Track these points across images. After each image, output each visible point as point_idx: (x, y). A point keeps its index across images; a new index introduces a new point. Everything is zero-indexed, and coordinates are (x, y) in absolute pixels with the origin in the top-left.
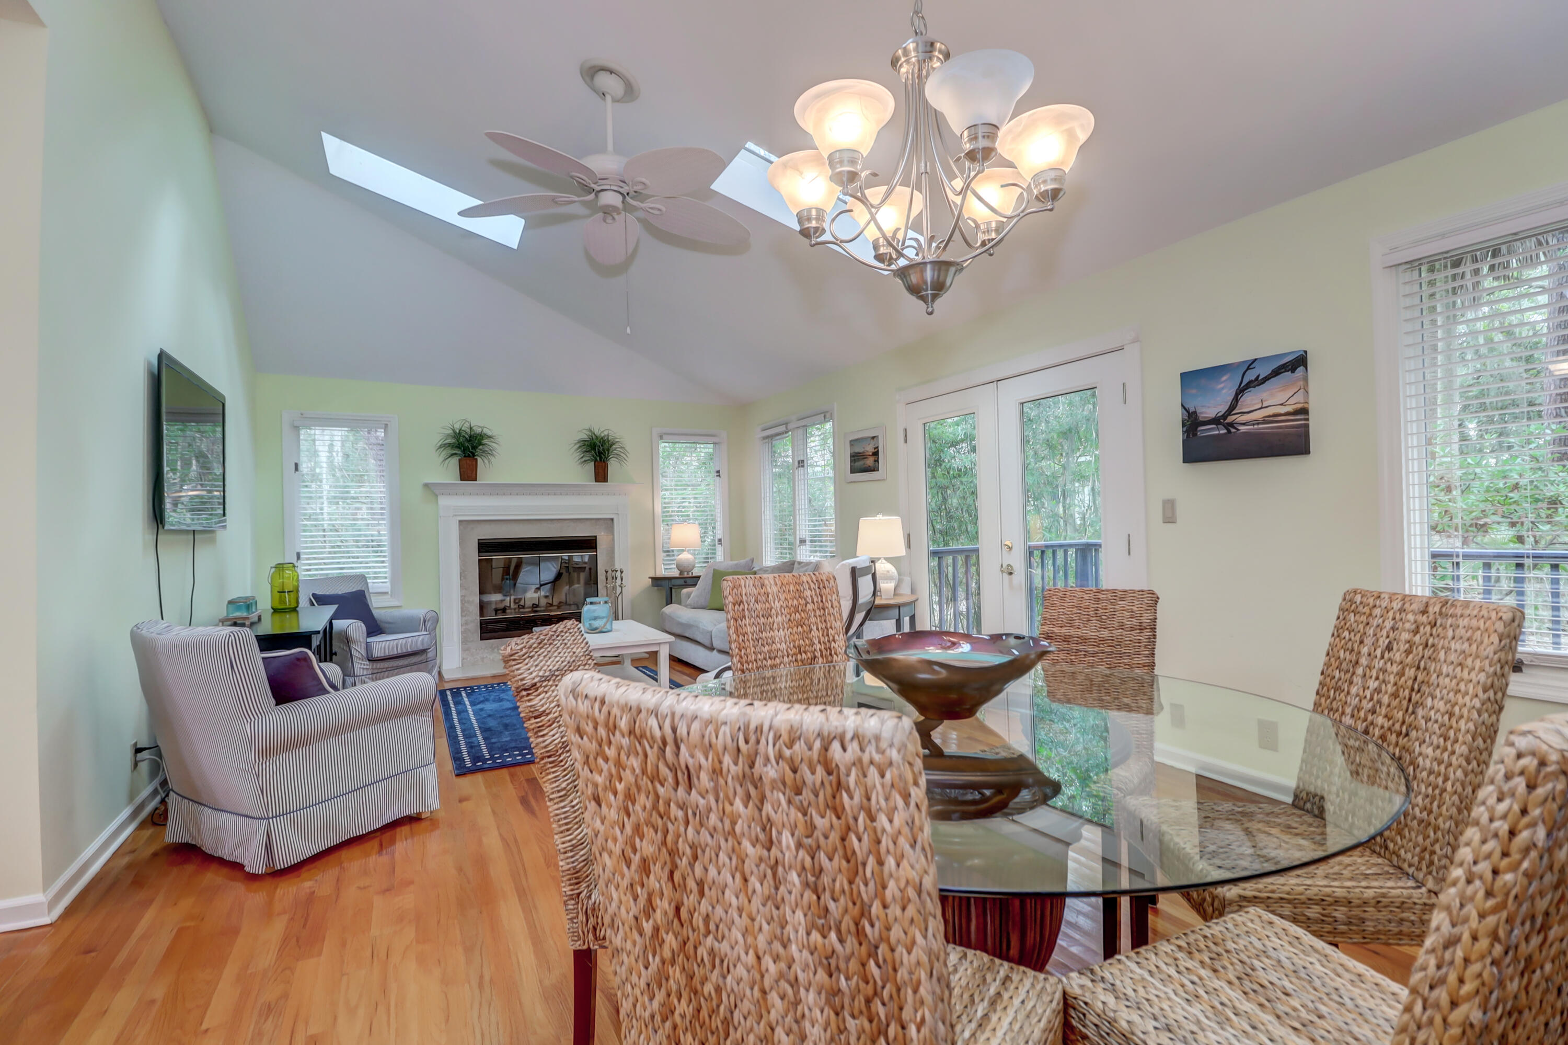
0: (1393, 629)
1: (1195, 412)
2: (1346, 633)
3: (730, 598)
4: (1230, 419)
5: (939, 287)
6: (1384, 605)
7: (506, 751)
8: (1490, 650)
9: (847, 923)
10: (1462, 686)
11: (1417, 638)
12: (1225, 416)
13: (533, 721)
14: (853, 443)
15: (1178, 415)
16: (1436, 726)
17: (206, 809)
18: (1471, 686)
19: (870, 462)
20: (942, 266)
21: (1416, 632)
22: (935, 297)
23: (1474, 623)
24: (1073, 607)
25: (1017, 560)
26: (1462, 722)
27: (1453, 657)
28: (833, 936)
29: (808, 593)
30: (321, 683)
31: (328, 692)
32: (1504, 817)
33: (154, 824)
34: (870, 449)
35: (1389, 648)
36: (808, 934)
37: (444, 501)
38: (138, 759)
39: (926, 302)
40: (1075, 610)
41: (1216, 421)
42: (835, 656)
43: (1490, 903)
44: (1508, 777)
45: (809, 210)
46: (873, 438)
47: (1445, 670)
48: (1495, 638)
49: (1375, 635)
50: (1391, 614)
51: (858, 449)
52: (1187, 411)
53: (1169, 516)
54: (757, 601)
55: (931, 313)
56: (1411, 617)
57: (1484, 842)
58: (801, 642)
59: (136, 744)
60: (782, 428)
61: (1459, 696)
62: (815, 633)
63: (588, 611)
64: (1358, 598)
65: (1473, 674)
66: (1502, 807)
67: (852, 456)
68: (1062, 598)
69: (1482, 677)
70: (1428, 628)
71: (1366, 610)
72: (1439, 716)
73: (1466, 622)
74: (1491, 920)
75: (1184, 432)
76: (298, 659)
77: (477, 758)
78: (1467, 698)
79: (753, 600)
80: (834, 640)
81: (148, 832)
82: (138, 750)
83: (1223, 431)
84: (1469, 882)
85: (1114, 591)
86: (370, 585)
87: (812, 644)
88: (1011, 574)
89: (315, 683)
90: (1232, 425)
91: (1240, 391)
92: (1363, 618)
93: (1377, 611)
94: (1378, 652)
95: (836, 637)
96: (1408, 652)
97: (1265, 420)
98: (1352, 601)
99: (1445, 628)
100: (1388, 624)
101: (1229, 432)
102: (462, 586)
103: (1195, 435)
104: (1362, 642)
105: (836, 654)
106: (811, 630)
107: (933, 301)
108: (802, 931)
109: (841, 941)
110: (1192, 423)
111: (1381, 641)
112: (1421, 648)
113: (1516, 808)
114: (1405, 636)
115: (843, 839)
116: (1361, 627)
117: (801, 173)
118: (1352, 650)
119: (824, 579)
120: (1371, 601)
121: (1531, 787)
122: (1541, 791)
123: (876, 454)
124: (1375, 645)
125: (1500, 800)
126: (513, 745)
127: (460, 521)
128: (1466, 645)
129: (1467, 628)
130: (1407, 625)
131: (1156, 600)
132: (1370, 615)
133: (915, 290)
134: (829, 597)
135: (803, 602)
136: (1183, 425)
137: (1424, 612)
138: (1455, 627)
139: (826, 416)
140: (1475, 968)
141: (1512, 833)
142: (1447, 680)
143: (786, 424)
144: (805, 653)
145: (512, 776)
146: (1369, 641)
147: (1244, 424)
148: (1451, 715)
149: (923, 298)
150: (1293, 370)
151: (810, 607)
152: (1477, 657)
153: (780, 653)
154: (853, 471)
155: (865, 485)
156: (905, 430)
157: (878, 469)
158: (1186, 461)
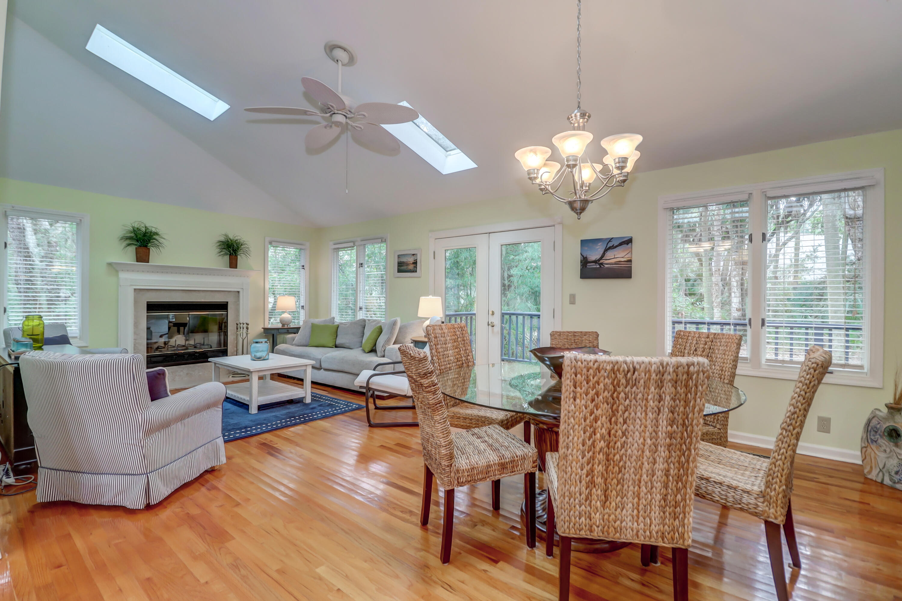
0: (697, 344)
1: (586, 257)
2: (678, 346)
3: (433, 335)
4: (601, 261)
5: (583, 209)
6: (692, 335)
7: (230, 431)
8: (734, 349)
9: (681, 421)
10: (725, 361)
11: (706, 346)
12: (599, 260)
14: (399, 256)
15: (579, 258)
16: (717, 375)
18: (728, 361)
19: (411, 267)
21: (706, 344)
22: (581, 213)
23: (727, 340)
24: (565, 339)
25: (496, 320)
26: (726, 373)
27: (721, 352)
28: (675, 426)
31: (168, 396)
32: (808, 379)
34: (411, 260)
35: (696, 350)
36: (666, 428)
37: (123, 275)
40: (565, 340)
41: (595, 262)
43: (804, 401)
44: (809, 369)
45: (532, 169)
46: (413, 255)
47: (718, 356)
48: (735, 345)
49: (690, 346)
50: (695, 339)
51: (404, 260)
52: (583, 256)
53: (573, 300)
55: (579, 219)
56: (703, 339)
57: (803, 386)
60: (352, 244)
61: (725, 364)
64: (682, 333)
65: (729, 357)
66: (808, 376)
67: (398, 263)
68: (560, 335)
69: (732, 357)
70: (710, 343)
71: (686, 337)
72: (718, 371)
73: (724, 340)
74: (804, 406)
75: (581, 265)
76: (159, 374)
78: (728, 365)
83: (598, 266)
84: (799, 397)
85: (581, 332)
86: (68, 331)
87: (462, 357)
88: (493, 326)
89: (165, 390)
90: (602, 264)
91: (606, 250)
92: (685, 340)
93: (690, 338)
94: (692, 352)
96: (703, 352)
97: (616, 263)
98: (680, 334)
99: (716, 342)
100: (695, 342)
101: (600, 267)
103: (586, 267)
104: (685, 349)
108: (664, 428)
109: (678, 428)
110: (585, 262)
111: (692, 348)
112: (708, 350)
113: (811, 376)
114: (701, 346)
115: (686, 395)
116: (684, 343)
118: (682, 352)
120: (687, 334)
121: (815, 371)
122: (817, 372)
123: (415, 263)
124: (690, 350)
125: (807, 375)
126: (231, 428)
127: (135, 289)
128: (725, 348)
129: (725, 342)
130: (702, 342)
131: (598, 335)
132: (687, 339)
133: (573, 209)
135: (456, 337)
136: (581, 262)
137: (708, 337)
138: (721, 342)
139: (383, 240)
141: (810, 383)
142: (720, 359)
143: (354, 242)
145: (248, 443)
146: (688, 348)
147: (607, 264)
148: (722, 371)
149: (576, 213)
150: (628, 244)
151: (459, 339)
152: (730, 351)
154: (399, 271)
155: (407, 279)
156: (434, 252)
157: (416, 272)
158: (581, 278)
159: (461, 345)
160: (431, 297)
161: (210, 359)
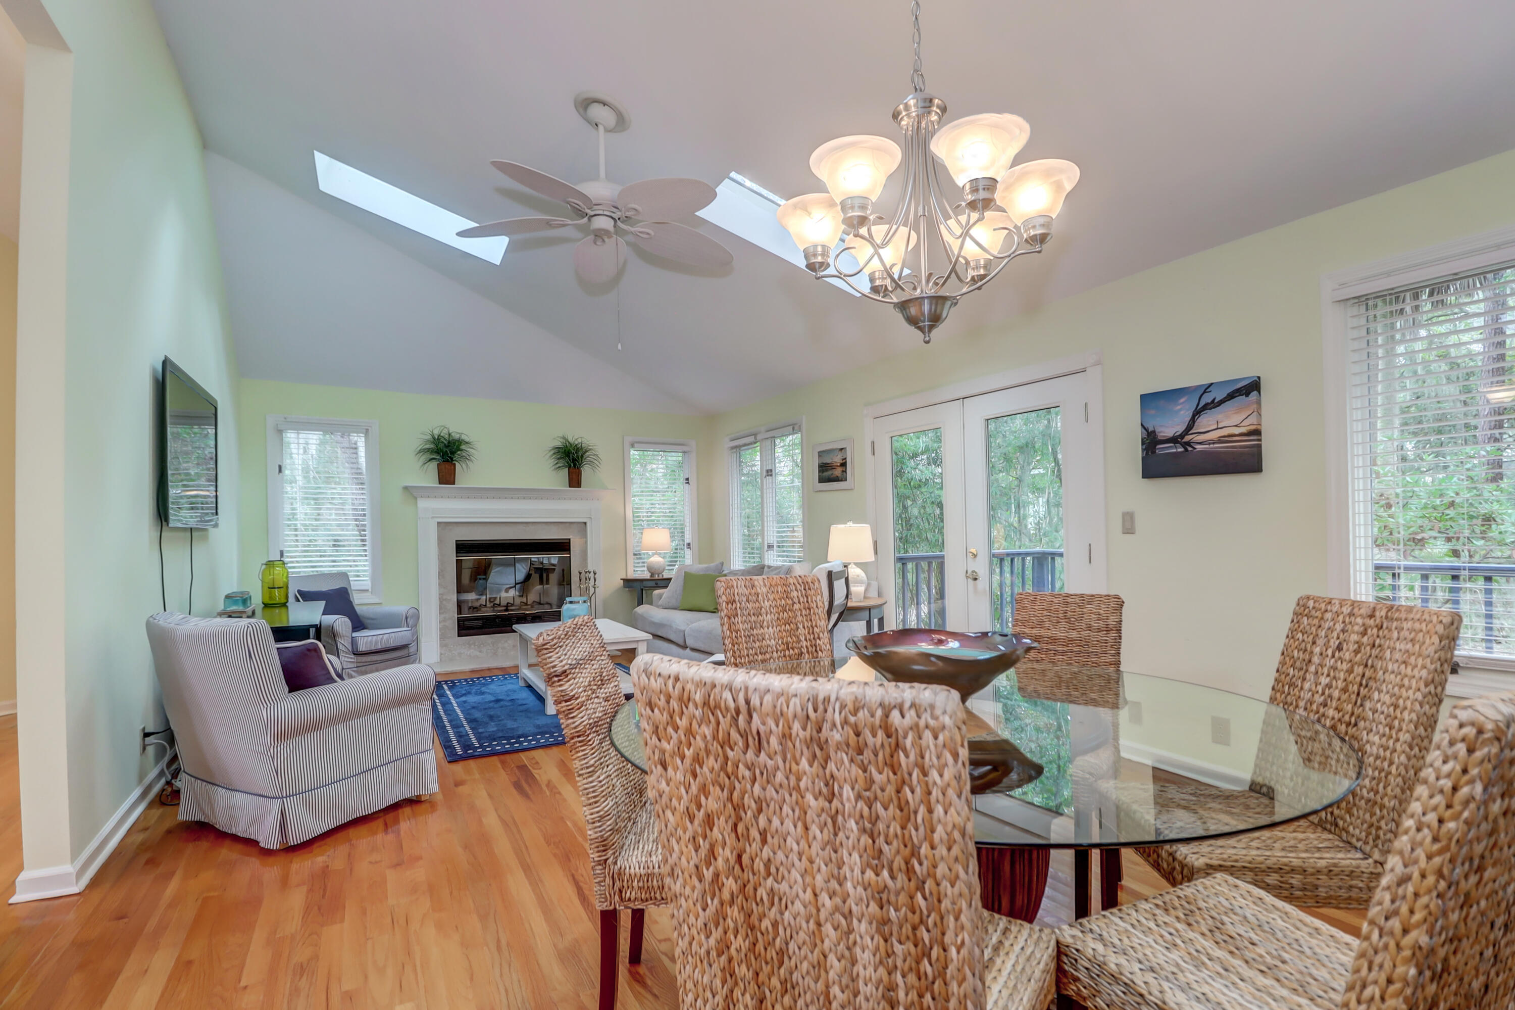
0: (1343, 631)
1: (1154, 432)
2: (1300, 635)
3: (724, 597)
4: (1187, 438)
5: (936, 319)
6: (1335, 609)
7: (495, 740)
8: (1431, 650)
9: (899, 862)
10: (1406, 682)
11: (1365, 639)
12: (1183, 436)
13: (564, 704)
14: (821, 454)
15: (1138, 435)
16: (1382, 717)
17: (220, 789)
18: (1414, 682)
19: (838, 472)
20: (938, 300)
21: (1364, 633)
22: (931, 328)
23: (1417, 626)
24: (1043, 609)
25: (981, 567)
26: (1406, 714)
27: (1397, 656)
28: (885, 874)
29: (795, 594)
30: (329, 673)
31: (336, 682)
32: (1448, 776)
33: (163, 804)
34: (838, 460)
35: (1339, 648)
36: (863, 873)
37: (423, 504)
38: (146, 743)
39: (923, 332)
40: (1045, 613)
41: (1174, 440)
42: (820, 653)
43: (1436, 847)
44: (1452, 743)
45: (815, 246)
46: (841, 449)
47: (1390, 667)
48: (1436, 639)
49: (1326, 636)
50: (1341, 618)
51: (827, 460)
52: (1147, 430)
53: (1129, 525)
54: (748, 601)
55: (927, 342)
56: (1359, 621)
57: (1431, 796)
58: (789, 639)
59: (144, 729)
60: (751, 439)
61: (1403, 690)
62: (801, 631)
63: (568, 609)
64: (1311, 604)
65: (1416, 671)
66: (1447, 768)
67: (820, 466)
68: (1033, 602)
69: (1424, 673)
70: (1375, 630)
71: (1318, 614)
72: (1385, 709)
73: (1409, 625)
74: (1437, 860)
75: (1143, 450)
76: (309, 650)
77: (467, 746)
78: (1411, 692)
79: (745, 600)
80: (819, 638)
81: (157, 812)
82: (146, 735)
83: (1181, 450)
84: (1419, 830)
85: (1082, 596)
86: (352, 583)
87: (799, 641)
88: (975, 579)
89: (324, 672)
90: (1188, 443)
91: (1197, 413)
92: (1316, 621)
93: (1328, 616)
94: (1330, 652)
95: (821, 635)
96: (1357, 652)
97: (1220, 440)
98: (1305, 606)
99: (1390, 630)
100: (1339, 627)
101: (1187, 450)
102: (440, 585)
103: (1154, 452)
104: (1314, 643)
105: (821, 650)
106: (798, 628)
107: (930, 331)
108: (857, 871)
109: (893, 877)
110: (1151, 441)
111: (1332, 643)
112: (1368, 648)
113: (1458, 768)
114: (1354, 637)
115: (898, 791)
116: (1314, 629)
117: (809, 214)
118: (1306, 650)
119: (809, 581)
120: (1323, 606)
121: (1471, 751)
122: (1478, 754)
123: (844, 465)
124: (1327, 646)
125: (1445, 762)
126: (500, 734)
127: (439, 523)
128: (1409, 646)
129: (1411, 631)
130: (1356, 628)
131: (1121, 604)
132: (1322, 618)
133: (913, 321)
134: (814, 598)
135: (790, 602)
136: (1143, 444)
137: (1371, 616)
138: (1400, 629)
139: (795, 428)
140: (1424, 900)
141: (1455, 789)
142: (1392, 676)
143: (755, 435)
144: (793, 649)
145: (503, 763)
146: (1321, 642)
147: (1200, 444)
148: (1396, 707)
149: (921, 329)
150: (1249, 394)
151: (796, 606)
152: (1420, 655)
153: (770, 649)
154: (822, 480)
155: (833, 494)
156: (873, 443)
157: (846, 480)
158: (1145, 476)
159: (799, 618)
160: (850, 524)
161: (515, 627)
